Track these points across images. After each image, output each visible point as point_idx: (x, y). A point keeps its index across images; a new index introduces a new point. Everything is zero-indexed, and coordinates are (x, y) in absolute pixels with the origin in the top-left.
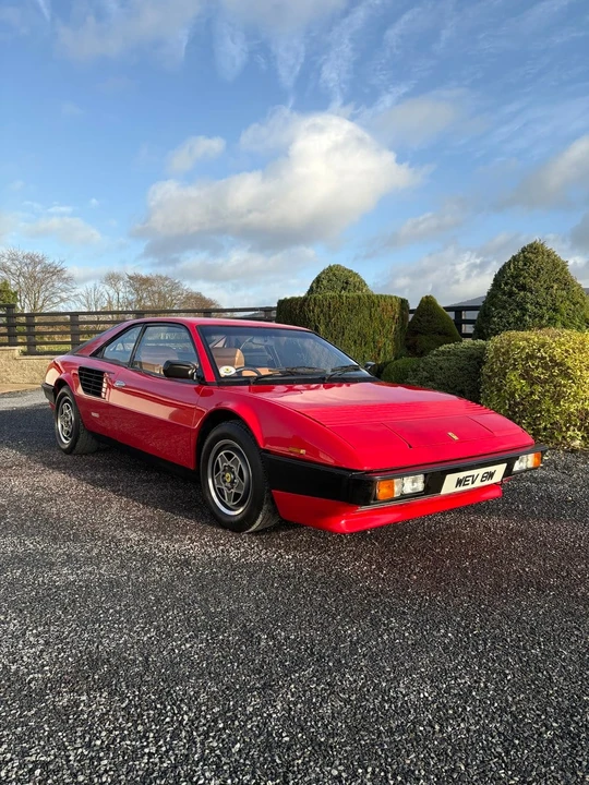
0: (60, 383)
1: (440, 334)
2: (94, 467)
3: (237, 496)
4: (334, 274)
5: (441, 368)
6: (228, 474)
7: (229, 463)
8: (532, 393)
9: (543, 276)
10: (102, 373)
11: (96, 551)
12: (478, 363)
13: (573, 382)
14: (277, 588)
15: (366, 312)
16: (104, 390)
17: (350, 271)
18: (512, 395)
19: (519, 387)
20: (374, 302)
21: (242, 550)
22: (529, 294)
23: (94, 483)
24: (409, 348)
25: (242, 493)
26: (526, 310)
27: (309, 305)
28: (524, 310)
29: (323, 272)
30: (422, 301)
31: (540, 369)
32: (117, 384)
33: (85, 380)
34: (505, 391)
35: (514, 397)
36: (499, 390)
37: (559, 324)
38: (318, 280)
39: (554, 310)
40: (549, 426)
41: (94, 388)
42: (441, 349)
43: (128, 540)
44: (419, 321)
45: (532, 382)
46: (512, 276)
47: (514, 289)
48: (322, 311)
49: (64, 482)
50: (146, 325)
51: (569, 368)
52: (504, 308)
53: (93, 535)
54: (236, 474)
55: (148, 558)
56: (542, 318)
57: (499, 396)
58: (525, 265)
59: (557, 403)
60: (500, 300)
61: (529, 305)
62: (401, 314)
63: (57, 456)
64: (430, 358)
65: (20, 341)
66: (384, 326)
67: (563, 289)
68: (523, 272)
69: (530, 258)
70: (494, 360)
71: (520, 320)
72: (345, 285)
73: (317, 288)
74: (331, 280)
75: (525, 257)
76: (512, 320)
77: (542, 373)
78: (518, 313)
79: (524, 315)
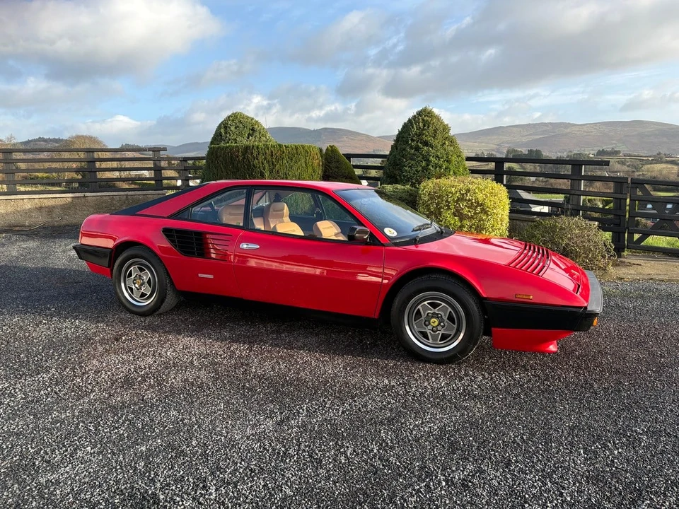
0: (125, 246)
4: (240, 122)
9: (439, 136)
13: (491, 217)
15: (303, 160)
20: (307, 151)
22: (430, 149)
28: (428, 161)
29: (228, 119)
31: (468, 209)
32: (244, 246)
33: (180, 242)
37: (452, 173)
39: (448, 161)
46: (416, 134)
47: (420, 145)
48: (265, 159)
51: (487, 207)
52: (412, 159)
56: (440, 167)
58: (424, 126)
60: (409, 153)
61: (431, 158)
67: (451, 146)
68: (424, 132)
69: (427, 121)
70: (429, 202)
71: (425, 169)
72: (251, 132)
73: (226, 133)
74: (238, 127)
75: (423, 120)
76: (420, 169)
77: (470, 211)
78: (424, 164)
79: (428, 165)
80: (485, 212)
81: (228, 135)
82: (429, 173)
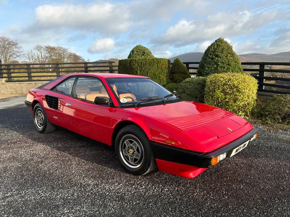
0: (35, 102)
1: (182, 73)
2: (56, 140)
3: (135, 160)
4: (139, 49)
5: (188, 88)
6: (130, 150)
7: (131, 145)
8: (226, 98)
9: (225, 52)
10: (57, 99)
11: (76, 195)
12: (202, 86)
13: (242, 94)
14: (171, 211)
15: (156, 66)
16: (59, 106)
17: (145, 48)
18: (218, 99)
19: (220, 96)
20: (159, 61)
21: (144, 187)
22: (219, 59)
23: (58, 149)
24: (171, 79)
25: (139, 159)
26: (219, 65)
27: (133, 63)
29: (134, 48)
30: (175, 60)
31: (229, 89)
32: (67, 104)
33: (49, 101)
34: (215, 97)
35: (218, 100)
36: (212, 97)
37: (230, 71)
38: (133, 51)
39: (229, 65)
40: (232, 111)
41: (54, 105)
42: (186, 80)
43: (89, 185)
44: (174, 68)
45: (226, 94)
46: (212, 51)
47: (214, 57)
48: (138, 65)
49: (45, 150)
50: (77, 77)
51: (240, 89)
52: (210, 64)
53: (70, 183)
54: (135, 150)
55: (103, 197)
56: (224, 68)
57: (212, 100)
58: (217, 47)
59: (235, 102)
60: (208, 61)
61: (219, 63)
62: (168, 66)
63: (37, 135)
64: (183, 84)
65: (4, 76)
66: (162, 71)
67: (231, 57)
68: (217, 50)
69: (219, 44)
70: (210, 85)
71: (216, 69)
72: (143, 53)
73: (132, 54)
74: (138, 51)
75: (217, 44)
76: (213, 69)
77: (230, 91)
78: (215, 66)
79: (217, 67)
80: (238, 91)
81: (133, 55)
82: (218, 71)
